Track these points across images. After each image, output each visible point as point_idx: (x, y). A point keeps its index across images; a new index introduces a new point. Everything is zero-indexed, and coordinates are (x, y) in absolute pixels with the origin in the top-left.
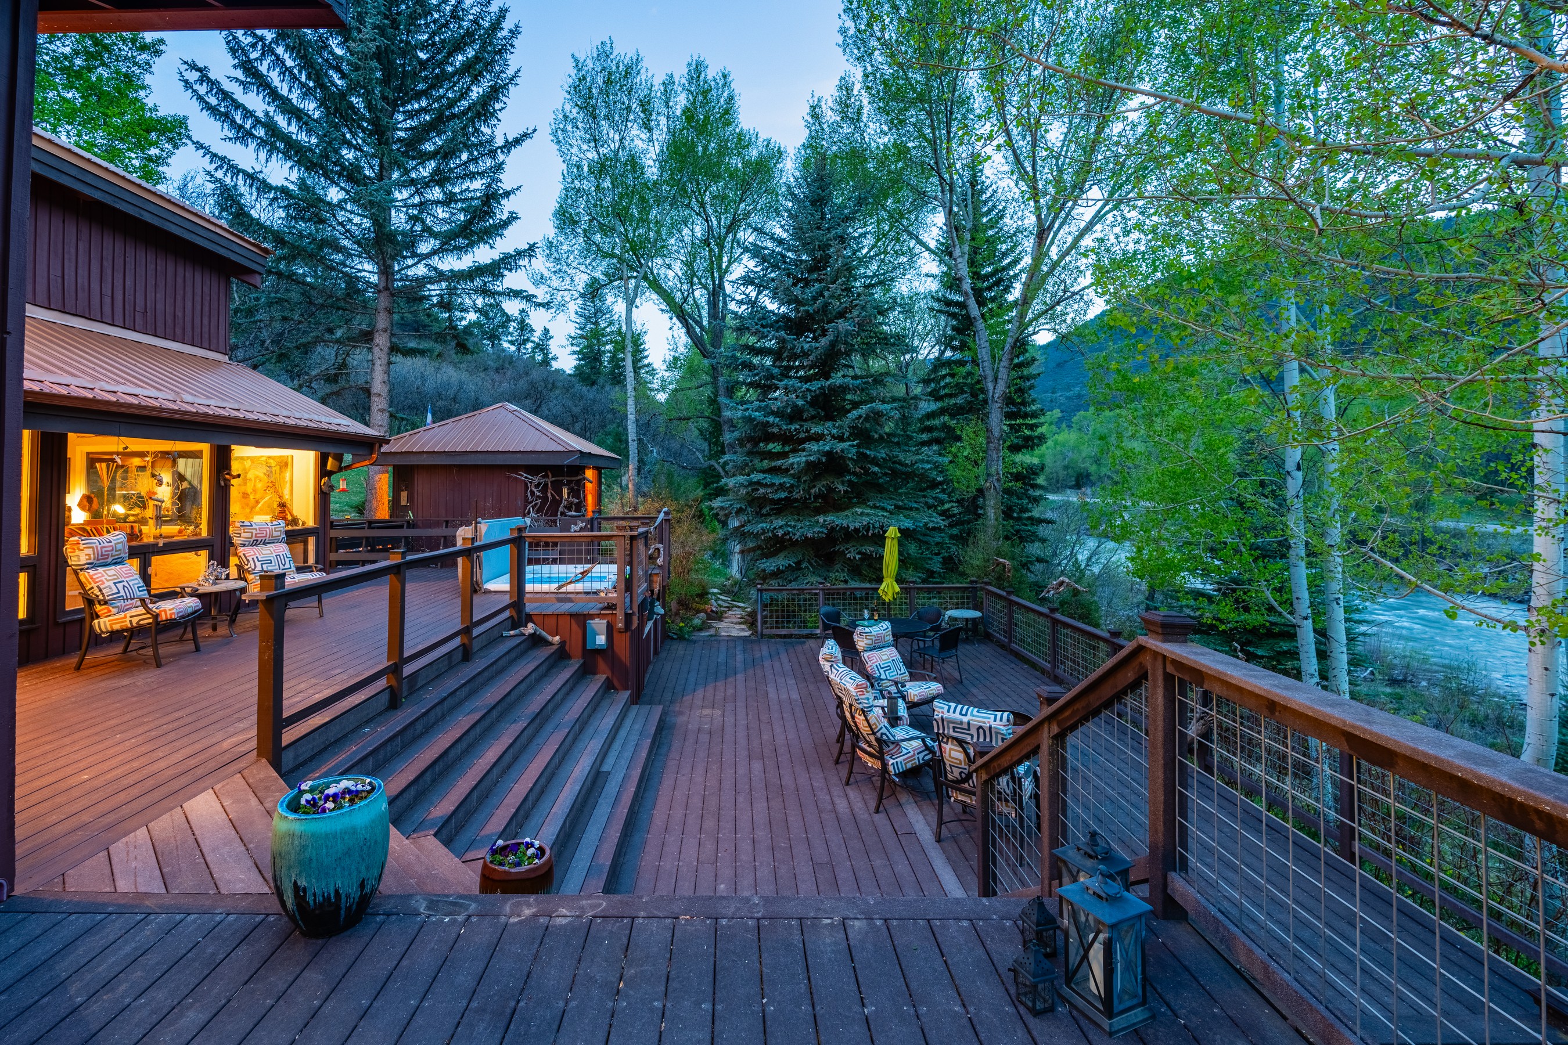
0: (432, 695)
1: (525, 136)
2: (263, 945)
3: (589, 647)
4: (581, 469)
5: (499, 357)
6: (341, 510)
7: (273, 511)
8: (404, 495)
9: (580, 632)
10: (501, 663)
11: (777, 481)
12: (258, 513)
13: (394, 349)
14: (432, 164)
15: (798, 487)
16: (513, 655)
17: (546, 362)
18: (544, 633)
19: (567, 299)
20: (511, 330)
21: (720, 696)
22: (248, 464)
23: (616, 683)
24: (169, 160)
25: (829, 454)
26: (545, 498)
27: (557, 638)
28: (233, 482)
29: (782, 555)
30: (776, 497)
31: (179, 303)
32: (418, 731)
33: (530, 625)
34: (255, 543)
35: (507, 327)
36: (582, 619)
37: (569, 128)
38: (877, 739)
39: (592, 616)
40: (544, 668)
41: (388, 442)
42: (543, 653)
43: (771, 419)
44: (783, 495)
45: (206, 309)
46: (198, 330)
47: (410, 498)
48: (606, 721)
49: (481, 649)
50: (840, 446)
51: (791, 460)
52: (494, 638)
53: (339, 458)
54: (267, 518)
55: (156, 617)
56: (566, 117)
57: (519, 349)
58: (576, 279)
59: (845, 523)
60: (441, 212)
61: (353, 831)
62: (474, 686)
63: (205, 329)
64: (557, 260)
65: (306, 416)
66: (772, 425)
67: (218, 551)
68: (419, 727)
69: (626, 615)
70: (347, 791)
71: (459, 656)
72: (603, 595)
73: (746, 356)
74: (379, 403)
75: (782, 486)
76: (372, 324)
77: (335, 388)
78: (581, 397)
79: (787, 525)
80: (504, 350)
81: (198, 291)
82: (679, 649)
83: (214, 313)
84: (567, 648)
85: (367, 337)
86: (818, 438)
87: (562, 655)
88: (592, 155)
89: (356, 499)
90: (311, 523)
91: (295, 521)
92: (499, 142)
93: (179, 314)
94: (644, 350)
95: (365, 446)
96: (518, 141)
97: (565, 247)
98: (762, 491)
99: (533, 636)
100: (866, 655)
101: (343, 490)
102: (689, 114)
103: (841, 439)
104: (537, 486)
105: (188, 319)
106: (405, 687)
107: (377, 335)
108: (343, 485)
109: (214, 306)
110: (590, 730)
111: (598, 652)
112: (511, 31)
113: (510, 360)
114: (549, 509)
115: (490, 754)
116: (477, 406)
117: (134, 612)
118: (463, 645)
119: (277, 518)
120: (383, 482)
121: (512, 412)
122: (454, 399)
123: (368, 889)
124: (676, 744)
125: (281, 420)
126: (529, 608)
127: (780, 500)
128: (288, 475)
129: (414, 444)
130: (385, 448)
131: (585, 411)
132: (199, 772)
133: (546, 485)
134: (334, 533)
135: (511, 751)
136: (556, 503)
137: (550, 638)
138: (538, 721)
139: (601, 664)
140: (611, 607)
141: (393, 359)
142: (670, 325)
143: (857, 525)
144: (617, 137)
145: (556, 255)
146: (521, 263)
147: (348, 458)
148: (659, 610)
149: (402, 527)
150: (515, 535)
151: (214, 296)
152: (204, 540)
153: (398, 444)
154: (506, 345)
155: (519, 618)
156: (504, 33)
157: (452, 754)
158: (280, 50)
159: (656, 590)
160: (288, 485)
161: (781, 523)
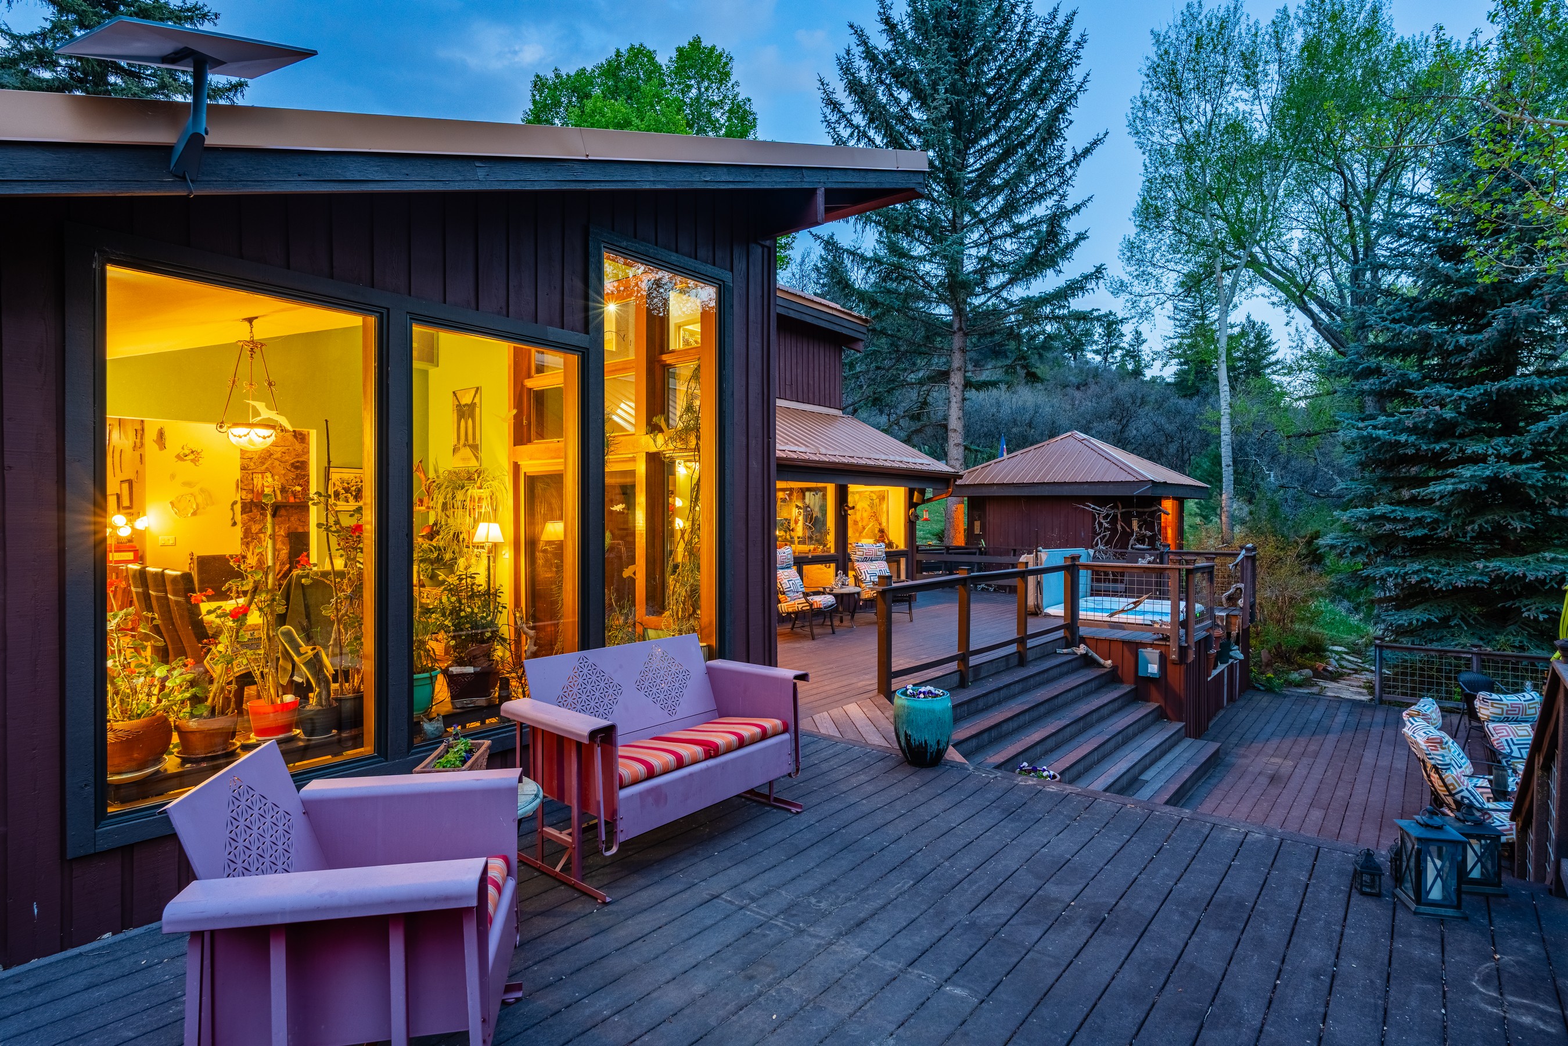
0: (991, 685)
1: (1095, 143)
2: (891, 764)
3: (1140, 674)
4: (1158, 500)
5: (1081, 371)
6: (925, 539)
7: (875, 536)
8: (977, 524)
9: (1132, 659)
10: (1052, 673)
11: (1412, 514)
12: (864, 537)
13: (968, 385)
14: (1000, 200)
15: (1445, 522)
16: (1064, 669)
17: (1137, 373)
18: (1096, 656)
19: (1152, 305)
20: (1096, 338)
21: (1298, 749)
22: (857, 497)
23: (1169, 712)
24: (793, 245)
25: (1495, 482)
26: (1114, 531)
27: (1110, 662)
28: (849, 512)
29: (1421, 607)
30: (1409, 534)
31: (811, 375)
32: (980, 707)
33: (1082, 646)
34: (865, 560)
35: (1092, 335)
36: (1134, 647)
37: (1149, 114)
38: (1455, 801)
39: (1145, 645)
40: (1093, 685)
41: (961, 477)
42: (1092, 673)
43: (1403, 438)
44: (1420, 532)
45: (827, 375)
46: (822, 393)
47: (983, 527)
48: (1152, 741)
49: (1036, 659)
50: (1509, 470)
51: (1431, 489)
52: (1047, 652)
53: (922, 492)
54: (872, 541)
55: (811, 605)
56: (1145, 103)
57: (1105, 359)
58: (1164, 279)
59: (1519, 571)
60: (1009, 245)
61: (933, 711)
62: (1027, 685)
63: (827, 392)
64: (1140, 262)
65: (898, 459)
66: (1405, 445)
67: (841, 565)
68: (981, 703)
69: (1181, 647)
70: (930, 692)
71: (1015, 661)
72: (1156, 626)
73: (1372, 361)
74: (955, 438)
75: (1419, 522)
76: (948, 363)
77: (919, 424)
78: (1178, 412)
79: (1426, 569)
80: (1087, 362)
81: (822, 362)
82: (1265, 700)
83: (832, 377)
84: (1119, 672)
85: (943, 376)
86: (1479, 459)
87: (1113, 678)
88: (1176, 138)
89: (937, 527)
90: (902, 547)
91: (890, 545)
92: (1068, 156)
93: (811, 382)
94: (1270, 343)
95: (944, 481)
96: (1087, 152)
97: (1149, 246)
98: (1388, 526)
99: (1085, 656)
100: (1491, 726)
101: (926, 520)
102: (1312, 49)
103: (1515, 459)
104: (1105, 517)
105: (816, 385)
106: (971, 674)
107: (952, 374)
108: (926, 515)
109: (832, 372)
110: (1134, 744)
111: (1150, 680)
112: (1077, 43)
113: (1096, 373)
114: (1119, 542)
115: (1036, 735)
116: (1053, 432)
117: (800, 601)
118: (1019, 652)
119: (878, 541)
120: (959, 510)
121: (1081, 441)
122: (1030, 425)
123: (941, 747)
124: (1229, 779)
125: (881, 463)
126: (1083, 631)
127: (1415, 539)
128: (885, 506)
129: (985, 477)
130: (959, 482)
131: (1184, 427)
132: (848, 694)
133: (1115, 516)
134: (919, 557)
135: (1054, 738)
136: (1126, 535)
137: (1102, 661)
138: (1081, 724)
139: (1154, 692)
140: (1166, 638)
141: (967, 395)
142: (1286, 319)
143: (1541, 574)
144: (1209, 108)
145: (1138, 256)
146: (1089, 286)
147: (929, 494)
148: (1237, 654)
149: (975, 554)
150: (1069, 563)
151: (832, 364)
152: (832, 556)
153: (971, 477)
154: (1090, 356)
155: (1073, 639)
156: (1070, 46)
157: (1005, 728)
158: (871, 133)
159: (1234, 633)
160: (885, 515)
161: (1416, 566)
